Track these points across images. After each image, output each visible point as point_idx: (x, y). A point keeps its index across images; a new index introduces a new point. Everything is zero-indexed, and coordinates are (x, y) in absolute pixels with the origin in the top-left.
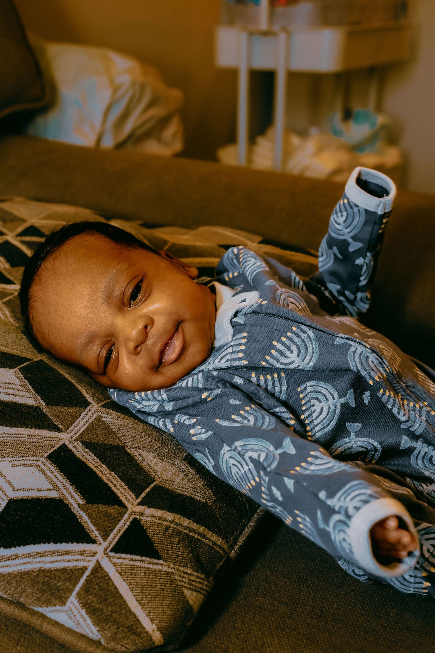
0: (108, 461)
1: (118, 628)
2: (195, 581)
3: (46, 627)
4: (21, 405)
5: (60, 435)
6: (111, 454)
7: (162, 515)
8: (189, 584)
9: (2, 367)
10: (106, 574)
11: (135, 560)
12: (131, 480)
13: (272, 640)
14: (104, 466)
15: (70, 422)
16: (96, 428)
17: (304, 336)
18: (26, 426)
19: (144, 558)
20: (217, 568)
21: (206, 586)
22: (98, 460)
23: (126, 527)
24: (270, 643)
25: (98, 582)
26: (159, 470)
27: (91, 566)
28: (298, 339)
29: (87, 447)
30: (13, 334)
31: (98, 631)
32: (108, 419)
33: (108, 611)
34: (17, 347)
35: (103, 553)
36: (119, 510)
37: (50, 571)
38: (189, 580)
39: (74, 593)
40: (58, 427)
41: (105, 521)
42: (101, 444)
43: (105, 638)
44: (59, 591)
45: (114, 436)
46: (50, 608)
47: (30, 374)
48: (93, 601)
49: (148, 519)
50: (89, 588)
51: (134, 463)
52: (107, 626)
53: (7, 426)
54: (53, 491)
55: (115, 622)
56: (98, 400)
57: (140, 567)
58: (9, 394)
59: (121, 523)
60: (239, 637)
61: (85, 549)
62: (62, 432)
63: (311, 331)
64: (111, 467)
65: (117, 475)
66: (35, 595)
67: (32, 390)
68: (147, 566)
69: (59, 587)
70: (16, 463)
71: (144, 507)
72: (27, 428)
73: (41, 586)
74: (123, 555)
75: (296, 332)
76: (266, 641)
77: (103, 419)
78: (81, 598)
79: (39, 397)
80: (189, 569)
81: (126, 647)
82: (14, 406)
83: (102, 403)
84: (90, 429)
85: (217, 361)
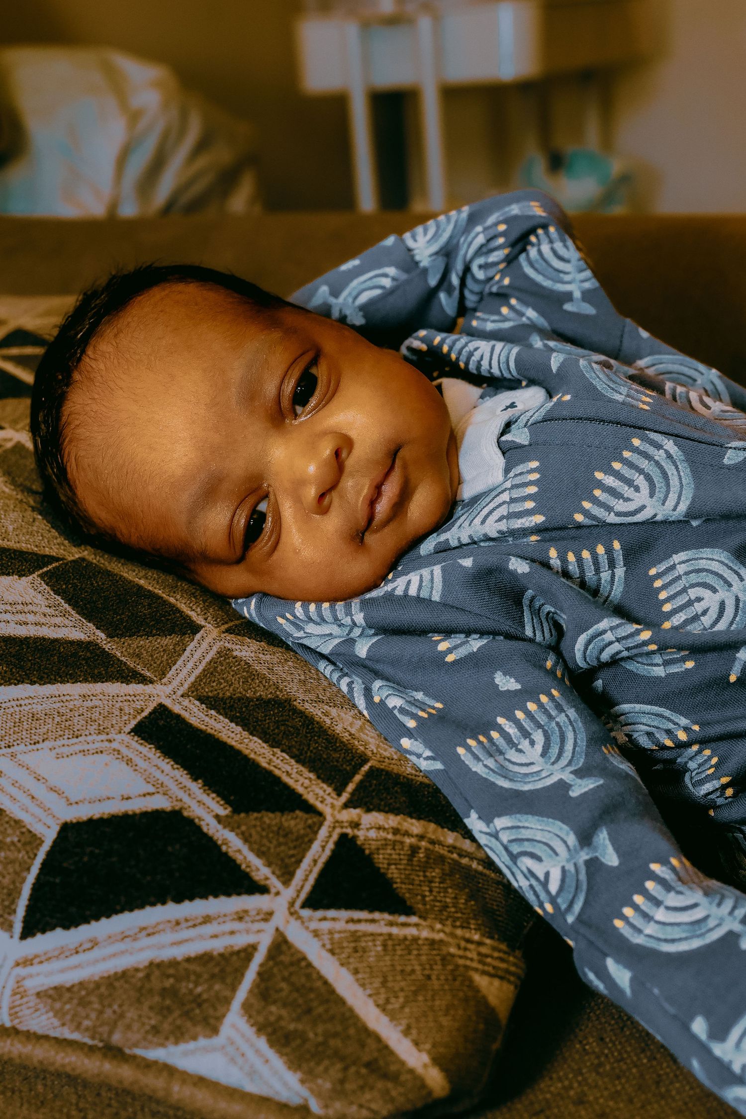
0: (262, 729)
1: (346, 1069)
2: (492, 957)
3: (179, 1092)
4: (56, 640)
5: (149, 689)
6: (266, 716)
7: (399, 823)
8: (480, 962)
9: (3, 574)
10: (300, 956)
11: (359, 921)
12: (320, 760)
13: (674, 1068)
14: (255, 739)
15: (165, 663)
16: (222, 670)
17: (659, 455)
18: (74, 679)
19: (377, 915)
20: (525, 932)
21: (515, 965)
22: (239, 729)
23: (328, 852)
24: (671, 1075)
25: (286, 974)
26: (371, 740)
27: (265, 941)
28: (647, 462)
29: (211, 707)
30: (15, 513)
31: (302, 1082)
32: (244, 653)
33: (316, 1035)
34: (28, 537)
35: (287, 912)
36: (307, 819)
37: (174, 963)
38: (479, 954)
39: (236, 1004)
40: (141, 675)
41: (279, 845)
42: (239, 699)
43: (318, 1095)
44: (199, 1005)
45: (264, 682)
46: (183, 1047)
47: (66, 584)
48: (280, 1018)
49: (372, 834)
50: (267, 989)
51: (316, 729)
52: (321, 1068)
53: (33, 683)
54: (157, 796)
55: (337, 1055)
56: (216, 620)
57: (372, 934)
58: (26, 623)
59: (316, 846)
60: (601, 1070)
61: (246, 907)
62: (152, 682)
63: (671, 441)
64: (272, 741)
65: (287, 753)
66: (146, 1021)
67: (73, 612)
68: (386, 930)
69: (200, 995)
70: (66, 750)
71: (358, 811)
72: (76, 682)
73: (157, 999)
74: (331, 913)
75: (641, 448)
76: (661, 1072)
77: (235, 653)
78: (254, 1013)
79: (90, 625)
80: (473, 932)
81: (369, 1109)
82: (41, 644)
83: (226, 626)
84: (210, 672)
85: (478, 521)
